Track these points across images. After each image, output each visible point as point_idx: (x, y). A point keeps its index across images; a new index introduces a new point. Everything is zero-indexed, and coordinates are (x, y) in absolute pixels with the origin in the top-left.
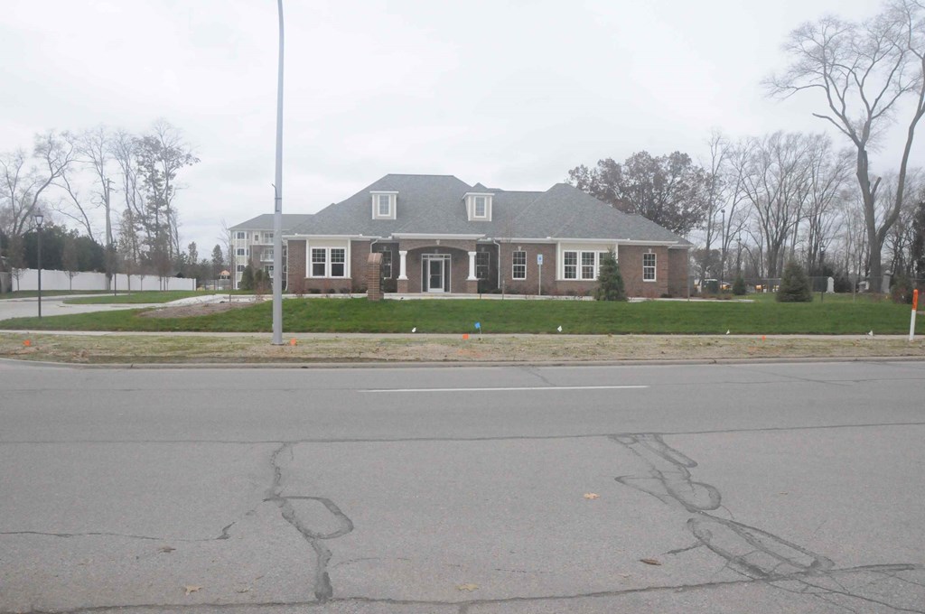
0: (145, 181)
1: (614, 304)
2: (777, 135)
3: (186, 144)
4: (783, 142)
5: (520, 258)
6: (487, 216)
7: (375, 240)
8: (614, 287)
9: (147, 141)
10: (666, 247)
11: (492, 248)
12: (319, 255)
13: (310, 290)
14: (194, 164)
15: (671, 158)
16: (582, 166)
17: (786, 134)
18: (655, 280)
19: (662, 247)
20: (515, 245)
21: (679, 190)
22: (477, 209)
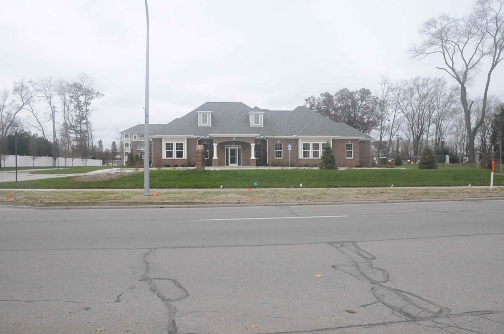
0: (74, 107)
1: (331, 172)
2: (417, 79)
3: (96, 87)
4: (420, 82)
5: (279, 147)
6: (261, 124)
7: (200, 138)
8: (330, 162)
9: (75, 85)
10: (358, 140)
11: (263, 141)
13: (165, 165)
14: (101, 97)
15: (360, 91)
16: (312, 97)
17: (422, 78)
18: (352, 158)
19: (356, 140)
20: (276, 140)
21: (365, 109)
22: (255, 121)
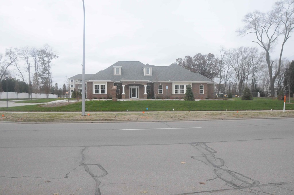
0: (41, 64)
1: (191, 102)
2: (241, 48)
3: (54, 52)
4: (243, 50)
5: (160, 87)
6: (150, 74)
7: (114, 82)
8: (190, 96)
9: (42, 51)
10: (207, 83)
11: (152, 84)
12: (97, 87)
13: (94, 98)
14: (57, 58)
15: (208, 55)
16: (180, 58)
17: (244, 47)
18: (203, 94)
19: (206, 83)
20: (159, 83)
21: (211, 65)
22: (147, 72)
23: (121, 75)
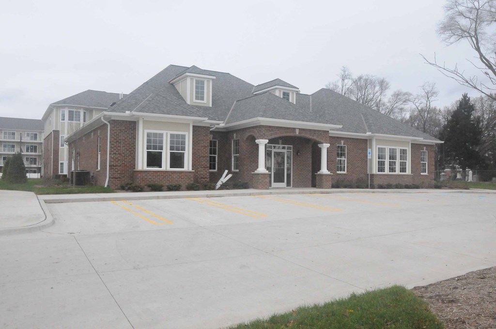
12: (155, 142)
19: (431, 145)
23: (211, 106)
